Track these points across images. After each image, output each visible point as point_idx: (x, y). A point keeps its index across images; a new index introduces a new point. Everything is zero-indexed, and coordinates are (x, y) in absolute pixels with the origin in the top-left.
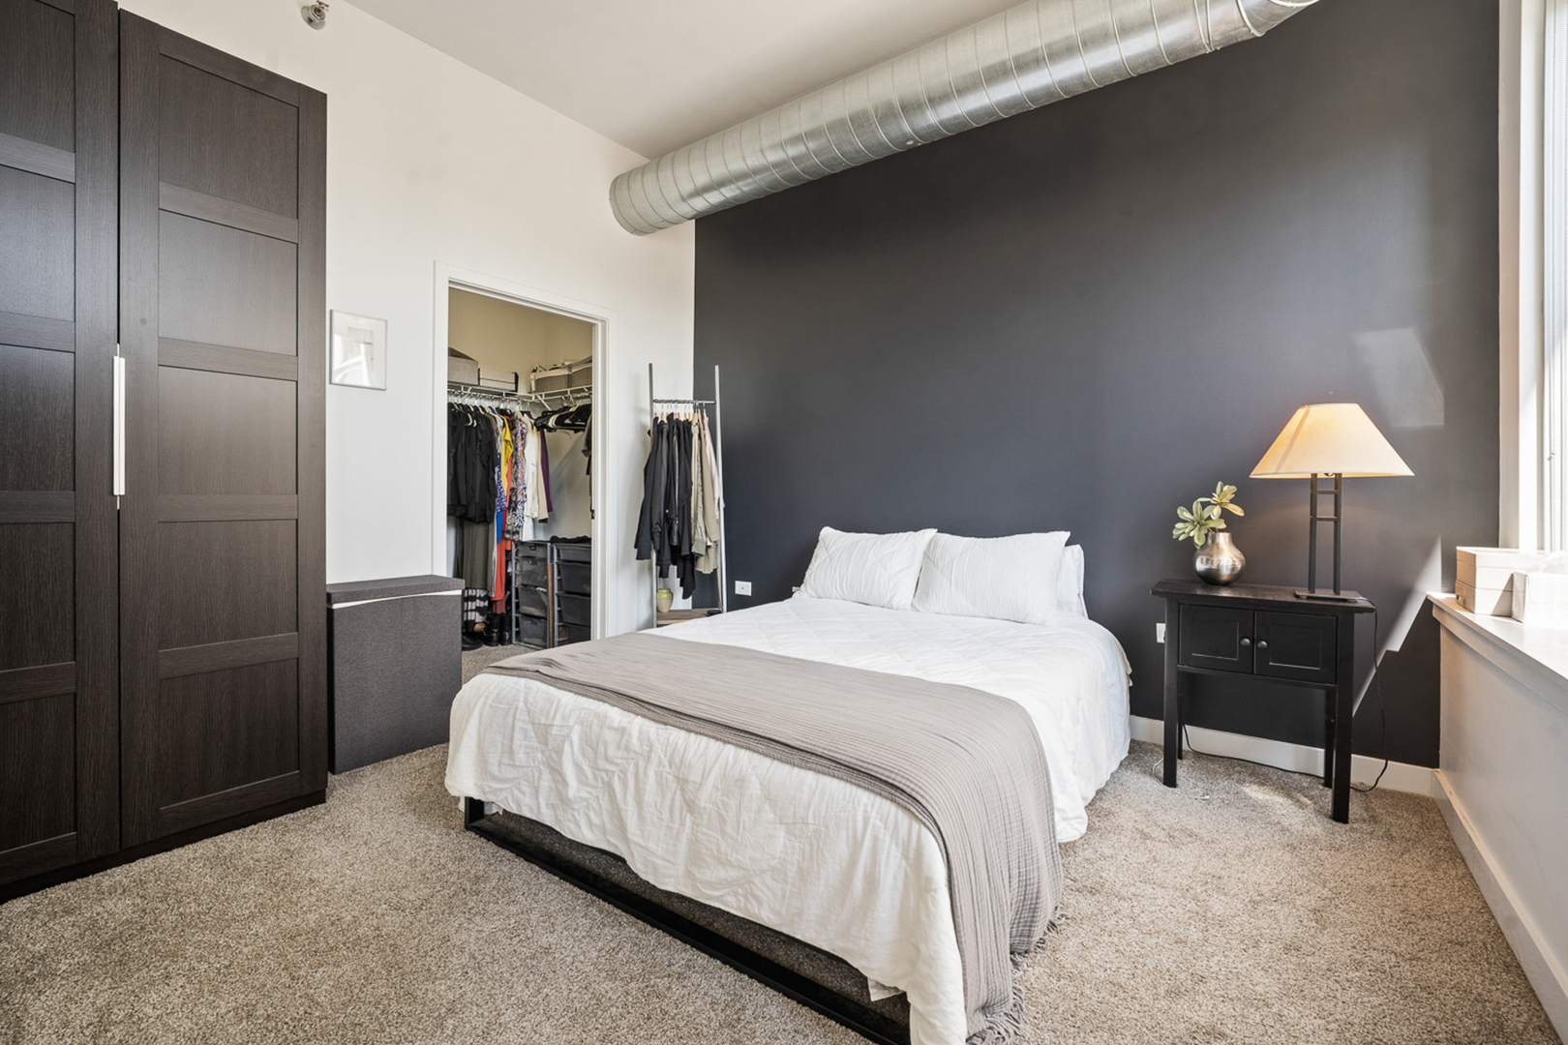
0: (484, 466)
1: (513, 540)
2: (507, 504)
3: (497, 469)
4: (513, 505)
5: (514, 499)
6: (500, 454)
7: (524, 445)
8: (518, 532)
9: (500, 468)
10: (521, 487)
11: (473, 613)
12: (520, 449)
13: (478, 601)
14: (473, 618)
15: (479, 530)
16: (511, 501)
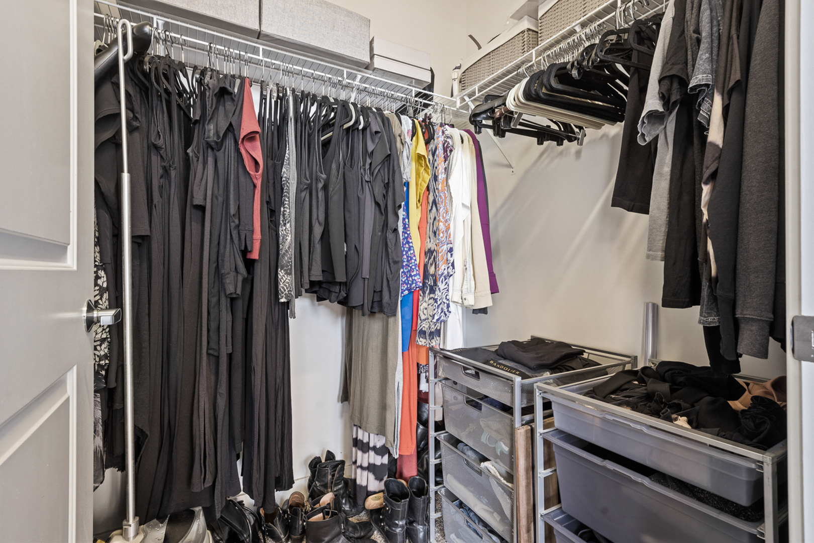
0: (377, 204)
1: (431, 349)
2: (419, 279)
3: (401, 213)
4: (430, 282)
5: (432, 270)
6: (407, 184)
7: (447, 170)
8: (438, 332)
9: (407, 210)
10: (445, 248)
11: (365, 473)
12: (441, 177)
13: (372, 453)
14: (364, 484)
15: (374, 326)
16: (426, 275)
